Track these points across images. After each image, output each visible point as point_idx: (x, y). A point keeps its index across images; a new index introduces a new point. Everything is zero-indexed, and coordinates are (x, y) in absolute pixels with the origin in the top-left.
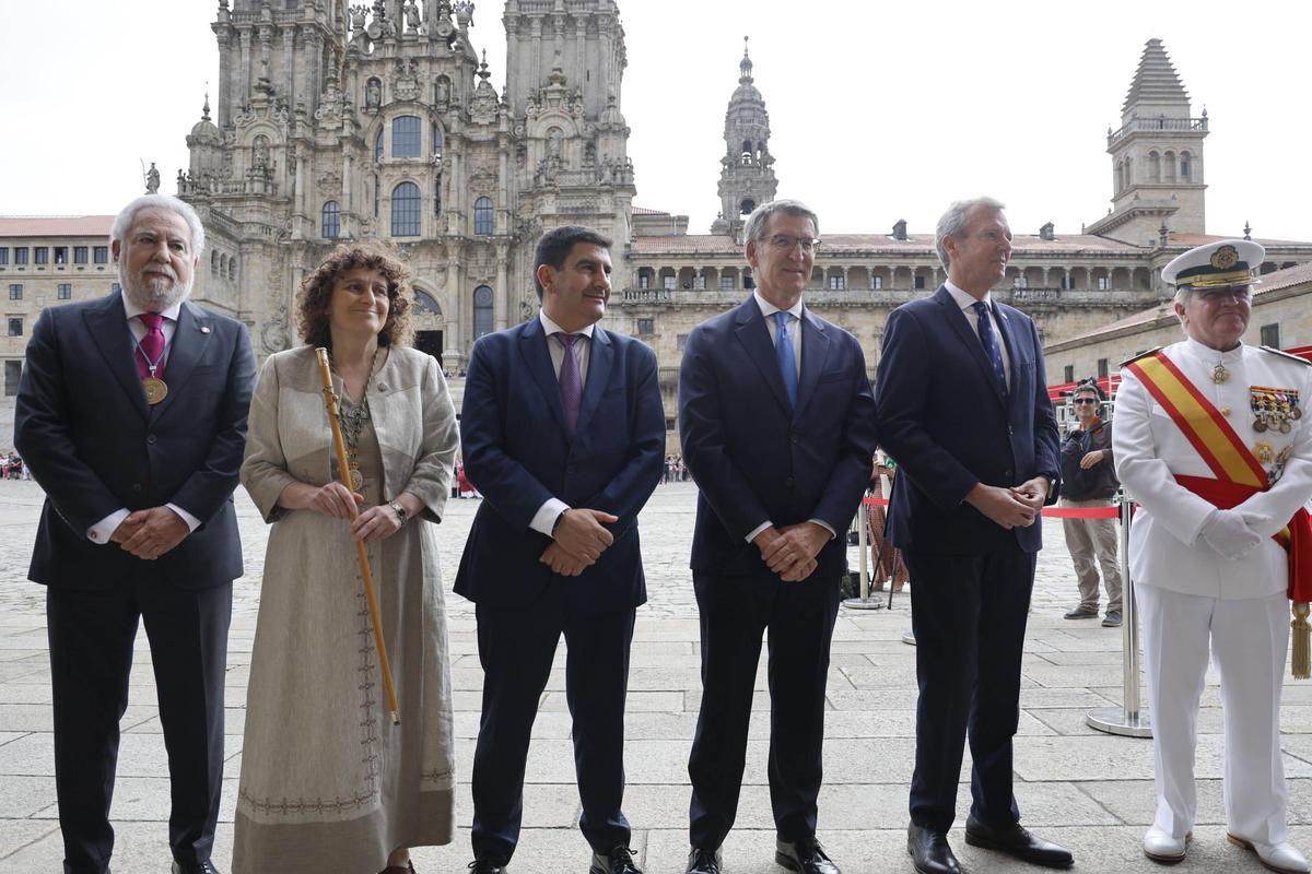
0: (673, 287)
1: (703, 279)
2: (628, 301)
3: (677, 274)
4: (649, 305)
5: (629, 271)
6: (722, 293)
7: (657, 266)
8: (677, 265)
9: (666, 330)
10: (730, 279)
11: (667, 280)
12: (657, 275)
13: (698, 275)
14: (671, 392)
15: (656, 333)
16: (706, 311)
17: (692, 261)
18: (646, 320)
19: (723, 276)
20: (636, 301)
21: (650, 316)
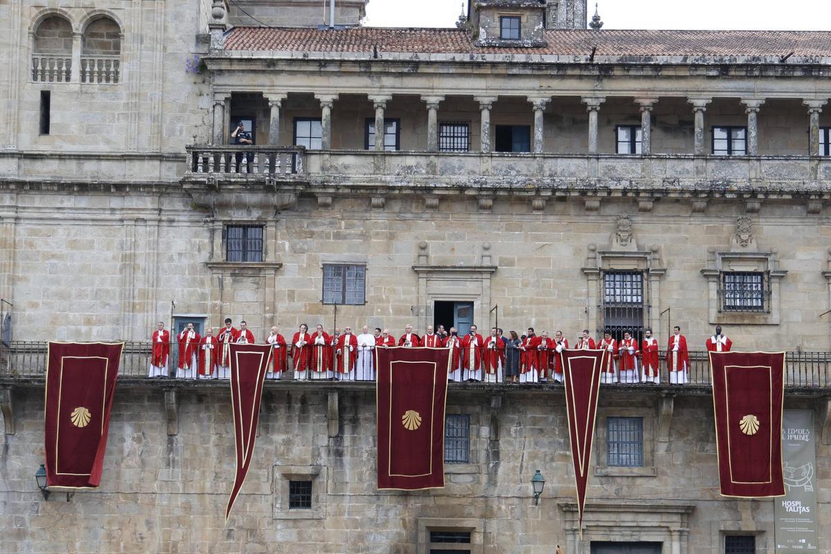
0: (316, 145)
1: (392, 129)
2: (201, 176)
3: (326, 112)
4: (251, 187)
5: (206, 102)
6: (439, 162)
7: (276, 90)
8: (326, 90)
9: (295, 251)
10: (461, 130)
11: (303, 128)
12: (275, 113)
13: (379, 115)
14: (304, 410)
15: (270, 258)
16: (397, 206)
17: (365, 81)
18: (245, 227)
19: (441, 123)
20: (220, 176)
21: (255, 215)
